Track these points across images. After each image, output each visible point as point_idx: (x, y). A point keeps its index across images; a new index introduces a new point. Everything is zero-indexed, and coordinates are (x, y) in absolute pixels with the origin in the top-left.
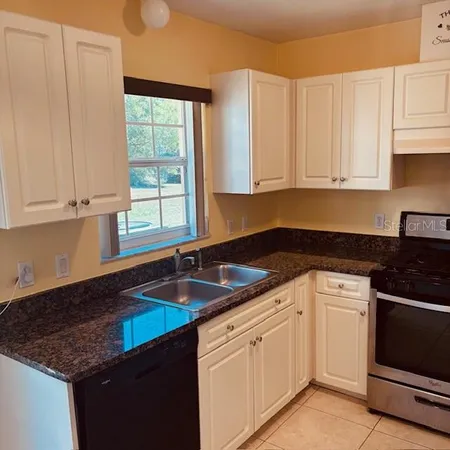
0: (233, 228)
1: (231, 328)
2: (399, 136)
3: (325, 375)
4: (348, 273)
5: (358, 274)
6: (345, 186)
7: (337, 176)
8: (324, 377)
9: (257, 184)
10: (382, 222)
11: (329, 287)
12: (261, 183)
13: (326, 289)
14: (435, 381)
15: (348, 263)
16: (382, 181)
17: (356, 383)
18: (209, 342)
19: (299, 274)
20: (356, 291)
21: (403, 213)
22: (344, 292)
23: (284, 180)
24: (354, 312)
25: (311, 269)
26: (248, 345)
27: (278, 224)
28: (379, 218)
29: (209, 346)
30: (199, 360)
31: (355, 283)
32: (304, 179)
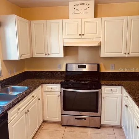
0: (11, 72)
1: (19, 109)
2: (65, 41)
3: (48, 118)
4: (54, 84)
5: (57, 84)
6: (49, 56)
7: (47, 53)
8: (47, 119)
9: (21, 56)
10: (60, 67)
11: (47, 89)
12: (22, 56)
13: (46, 90)
14: (80, 112)
15: (53, 81)
16: (61, 54)
17: (58, 118)
18: (12, 117)
19: (39, 86)
20: (56, 89)
21: (66, 64)
22: (52, 90)
23: (29, 54)
24: (56, 96)
25: (42, 84)
26: (25, 114)
27: (26, 70)
28: (59, 66)
29: (12, 118)
30: (9, 124)
31: (56, 87)
32: (36, 54)
